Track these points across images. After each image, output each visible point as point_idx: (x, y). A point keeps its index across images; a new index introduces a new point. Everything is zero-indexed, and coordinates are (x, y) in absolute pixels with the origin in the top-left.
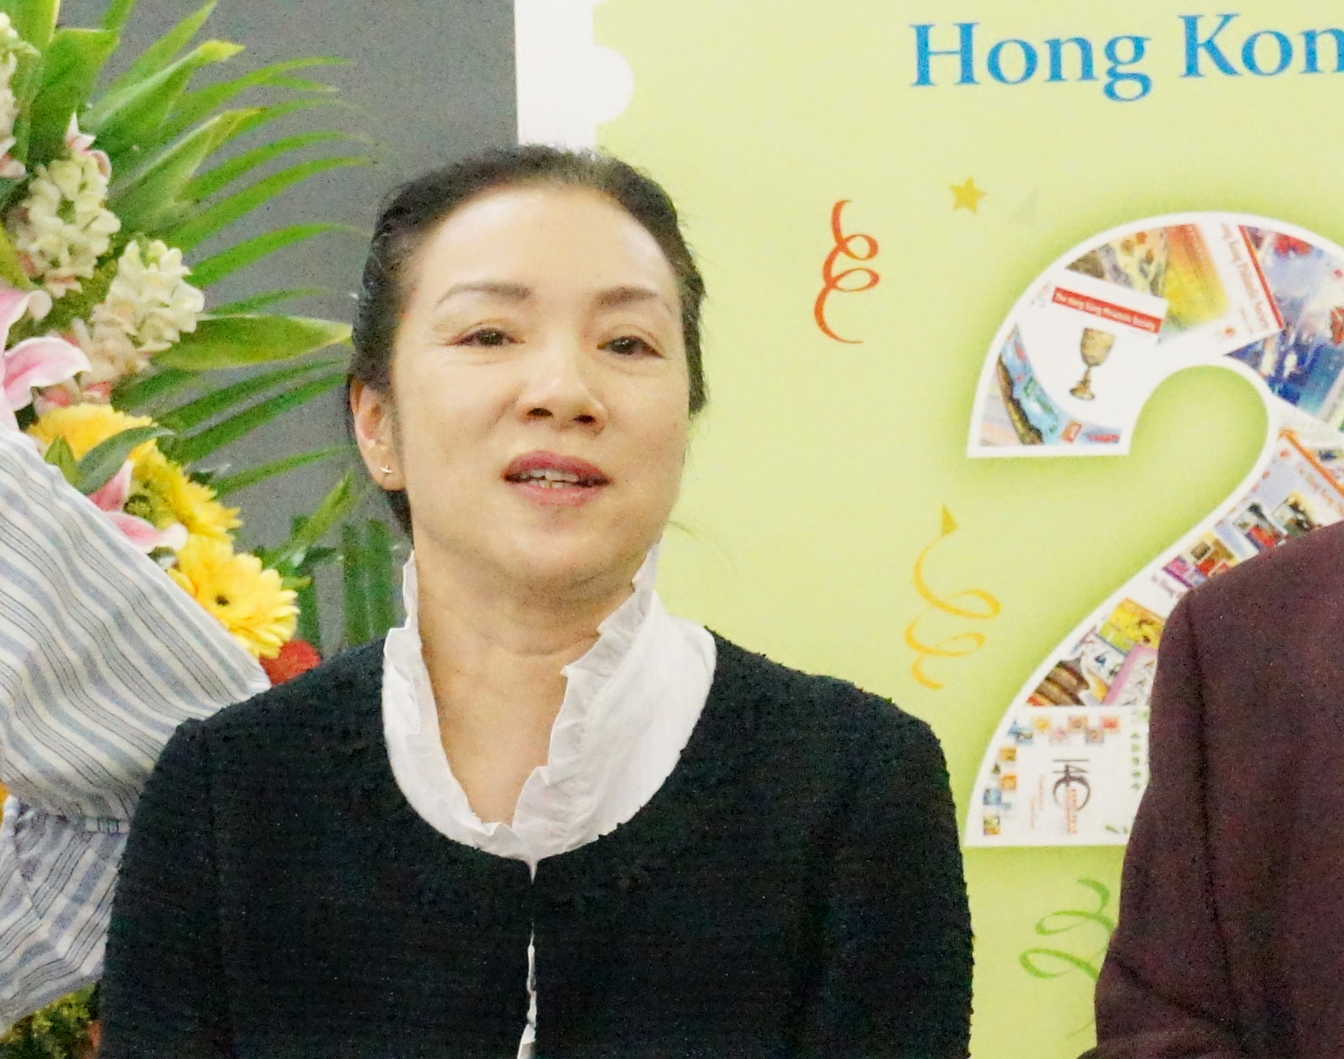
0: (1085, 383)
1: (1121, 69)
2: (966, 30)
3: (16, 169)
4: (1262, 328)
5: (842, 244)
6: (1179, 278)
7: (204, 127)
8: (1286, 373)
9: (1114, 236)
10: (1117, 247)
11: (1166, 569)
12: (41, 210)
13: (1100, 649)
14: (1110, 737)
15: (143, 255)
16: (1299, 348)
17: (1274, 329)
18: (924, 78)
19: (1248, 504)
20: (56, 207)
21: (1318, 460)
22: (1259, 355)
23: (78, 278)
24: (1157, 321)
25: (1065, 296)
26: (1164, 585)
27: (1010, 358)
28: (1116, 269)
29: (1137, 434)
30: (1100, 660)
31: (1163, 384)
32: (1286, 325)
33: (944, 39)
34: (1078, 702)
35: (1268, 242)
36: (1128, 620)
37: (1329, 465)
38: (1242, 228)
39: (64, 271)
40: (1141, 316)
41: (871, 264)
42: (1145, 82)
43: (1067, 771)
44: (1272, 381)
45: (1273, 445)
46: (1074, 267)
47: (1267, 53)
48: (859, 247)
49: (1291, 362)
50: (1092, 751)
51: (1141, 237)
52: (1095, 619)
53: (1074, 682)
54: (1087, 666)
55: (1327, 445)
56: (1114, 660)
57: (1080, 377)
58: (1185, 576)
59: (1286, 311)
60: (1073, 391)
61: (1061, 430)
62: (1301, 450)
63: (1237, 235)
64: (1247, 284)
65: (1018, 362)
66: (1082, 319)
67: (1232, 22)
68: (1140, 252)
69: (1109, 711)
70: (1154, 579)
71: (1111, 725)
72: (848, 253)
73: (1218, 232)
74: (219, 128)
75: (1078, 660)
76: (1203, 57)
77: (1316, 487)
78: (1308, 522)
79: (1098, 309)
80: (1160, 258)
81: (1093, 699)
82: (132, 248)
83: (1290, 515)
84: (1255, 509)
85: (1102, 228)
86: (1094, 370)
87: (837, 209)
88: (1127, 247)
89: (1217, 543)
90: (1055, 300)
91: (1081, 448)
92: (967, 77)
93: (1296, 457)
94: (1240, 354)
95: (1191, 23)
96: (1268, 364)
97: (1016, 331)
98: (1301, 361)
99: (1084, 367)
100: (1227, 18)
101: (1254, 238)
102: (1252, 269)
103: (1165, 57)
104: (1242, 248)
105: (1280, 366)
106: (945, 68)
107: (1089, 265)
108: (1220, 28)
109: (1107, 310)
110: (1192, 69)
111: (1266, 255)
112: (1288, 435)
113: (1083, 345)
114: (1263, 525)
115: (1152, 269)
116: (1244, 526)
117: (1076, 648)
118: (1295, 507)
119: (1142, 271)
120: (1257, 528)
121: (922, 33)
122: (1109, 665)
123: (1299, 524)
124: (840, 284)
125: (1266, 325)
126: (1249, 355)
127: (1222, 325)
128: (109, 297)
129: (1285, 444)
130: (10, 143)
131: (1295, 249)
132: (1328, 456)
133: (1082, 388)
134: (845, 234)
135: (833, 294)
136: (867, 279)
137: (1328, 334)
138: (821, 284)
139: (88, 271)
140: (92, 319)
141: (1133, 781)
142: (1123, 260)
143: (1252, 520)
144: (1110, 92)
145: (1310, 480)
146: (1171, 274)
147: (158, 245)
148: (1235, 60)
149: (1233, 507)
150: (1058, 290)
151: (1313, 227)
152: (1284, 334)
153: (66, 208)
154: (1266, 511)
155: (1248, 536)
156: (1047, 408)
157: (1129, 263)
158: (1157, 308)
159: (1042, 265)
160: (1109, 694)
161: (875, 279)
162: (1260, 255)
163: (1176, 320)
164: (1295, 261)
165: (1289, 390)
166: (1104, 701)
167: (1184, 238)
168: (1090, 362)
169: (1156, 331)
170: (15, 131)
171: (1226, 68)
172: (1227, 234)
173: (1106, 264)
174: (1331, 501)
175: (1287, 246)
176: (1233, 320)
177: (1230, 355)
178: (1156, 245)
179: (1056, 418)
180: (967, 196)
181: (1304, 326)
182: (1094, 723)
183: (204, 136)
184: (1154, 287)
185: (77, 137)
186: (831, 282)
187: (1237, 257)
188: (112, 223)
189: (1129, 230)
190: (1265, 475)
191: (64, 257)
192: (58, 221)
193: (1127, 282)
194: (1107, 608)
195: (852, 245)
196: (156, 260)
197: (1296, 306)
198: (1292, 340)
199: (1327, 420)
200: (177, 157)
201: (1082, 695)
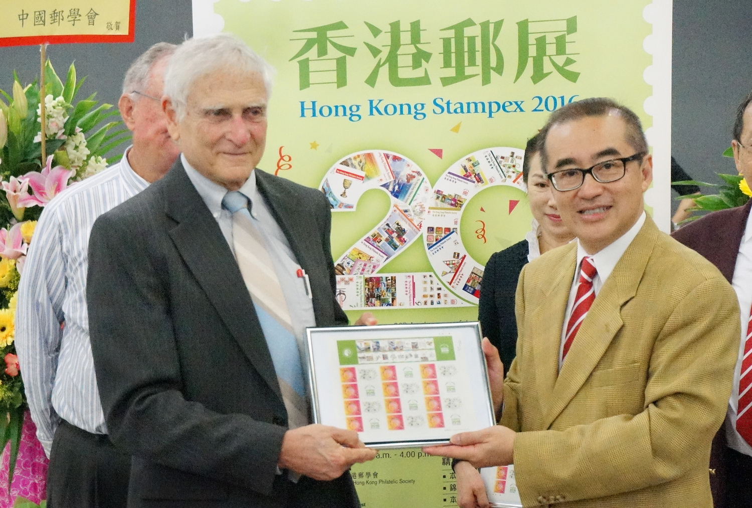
0: (344, 193)
1: (353, 113)
2: (314, 103)
3: (64, 137)
4: (389, 179)
5: (282, 158)
6: (368, 166)
7: (105, 126)
8: (395, 191)
9: (352, 156)
10: (352, 158)
11: (365, 240)
12: (70, 149)
13: (348, 260)
14: (351, 283)
15: (96, 160)
16: (398, 184)
17: (392, 179)
18: (303, 115)
19: (386, 223)
20: (74, 147)
21: (403, 212)
22: (389, 186)
23: (79, 166)
24: (363, 177)
25: (339, 171)
26: (365, 244)
27: (325, 187)
28: (352, 164)
29: (358, 205)
30: (348, 263)
31: (364, 194)
32: (395, 178)
33: (308, 105)
34: (343, 274)
35: (391, 157)
36: (355, 253)
37: (406, 214)
38: (384, 154)
39: (76, 164)
40: (359, 176)
41: (290, 163)
42: (360, 117)
43: (340, 292)
44: (392, 193)
45: (392, 209)
46: (341, 164)
47: (390, 110)
48: (286, 158)
49: (397, 187)
50: (346, 286)
51: (359, 156)
52: (347, 253)
53: (342, 269)
54: (345, 265)
55: (406, 209)
56: (352, 263)
57: (343, 192)
58: (370, 242)
59: (395, 175)
60: (341, 195)
61: (338, 205)
62: (399, 210)
63: (383, 155)
64: (385, 167)
65: (327, 188)
66: (343, 177)
67: (382, 102)
68: (358, 160)
69: (351, 276)
70: (362, 242)
71: (351, 280)
72: (284, 160)
73: (378, 155)
74: (109, 126)
75: (343, 263)
76: (374, 110)
77: (403, 219)
78: (401, 228)
79: (348, 174)
80: (363, 161)
81: (346, 273)
82: (93, 158)
83: (397, 226)
84: (388, 225)
85: (348, 154)
86: (347, 190)
87: (281, 149)
88: (355, 158)
89: (378, 233)
90: (336, 172)
91: (343, 210)
92: (314, 115)
93: (398, 211)
94: (384, 186)
95: (371, 102)
96: (391, 188)
97: (327, 180)
98: (399, 188)
99: (344, 189)
100: (380, 101)
101: (387, 156)
102: (387, 164)
103: (364, 110)
104: (384, 159)
105: (394, 189)
106: (309, 113)
107: (345, 163)
108: (379, 102)
109: (350, 175)
110: (371, 113)
111: (390, 161)
112: (396, 206)
113: (344, 183)
114: (390, 229)
115: (361, 164)
116: (385, 229)
117: (342, 261)
118: (398, 224)
119: (359, 164)
120: (388, 229)
121: (302, 103)
122: (351, 264)
123: (399, 228)
124: (281, 168)
125: (390, 179)
126: (386, 186)
127: (379, 178)
128: (87, 171)
129: (395, 208)
130: (63, 131)
131: (397, 159)
132: (406, 211)
133: (344, 194)
134: (283, 155)
135: (280, 170)
136: (289, 166)
137: (406, 181)
138: (277, 168)
139: (81, 165)
140: (82, 177)
141: (357, 294)
142: (354, 162)
143: (387, 227)
144: (350, 119)
145: (401, 217)
146: (366, 165)
147: (100, 158)
148: (382, 111)
149: (382, 224)
150: (337, 169)
151: (402, 154)
152: (395, 181)
153: (76, 148)
154: (390, 225)
155: (386, 232)
156: (335, 200)
157: (355, 163)
158: (363, 174)
159: (334, 163)
160: (351, 272)
161: (291, 167)
162: (388, 161)
163: (368, 177)
164: (398, 163)
165: (396, 194)
166: (349, 274)
167: (369, 156)
168: (346, 188)
169: (362, 180)
170: (65, 127)
171: (380, 113)
172: (381, 155)
173: (350, 163)
174: (407, 223)
175: (395, 158)
176: (382, 177)
177: (382, 186)
178: (362, 158)
179: (337, 202)
180: (314, 146)
181: (400, 179)
182: (347, 279)
183: (105, 129)
184: (362, 169)
185: (78, 129)
186: (279, 167)
187: (383, 161)
188: (88, 152)
189: (355, 154)
190: (390, 216)
191: (76, 160)
192: (75, 151)
193: (355, 167)
194: (350, 250)
195: (284, 158)
196: (100, 162)
197: (398, 174)
198: (397, 182)
199: (406, 202)
200: (100, 133)
201: (344, 272)
